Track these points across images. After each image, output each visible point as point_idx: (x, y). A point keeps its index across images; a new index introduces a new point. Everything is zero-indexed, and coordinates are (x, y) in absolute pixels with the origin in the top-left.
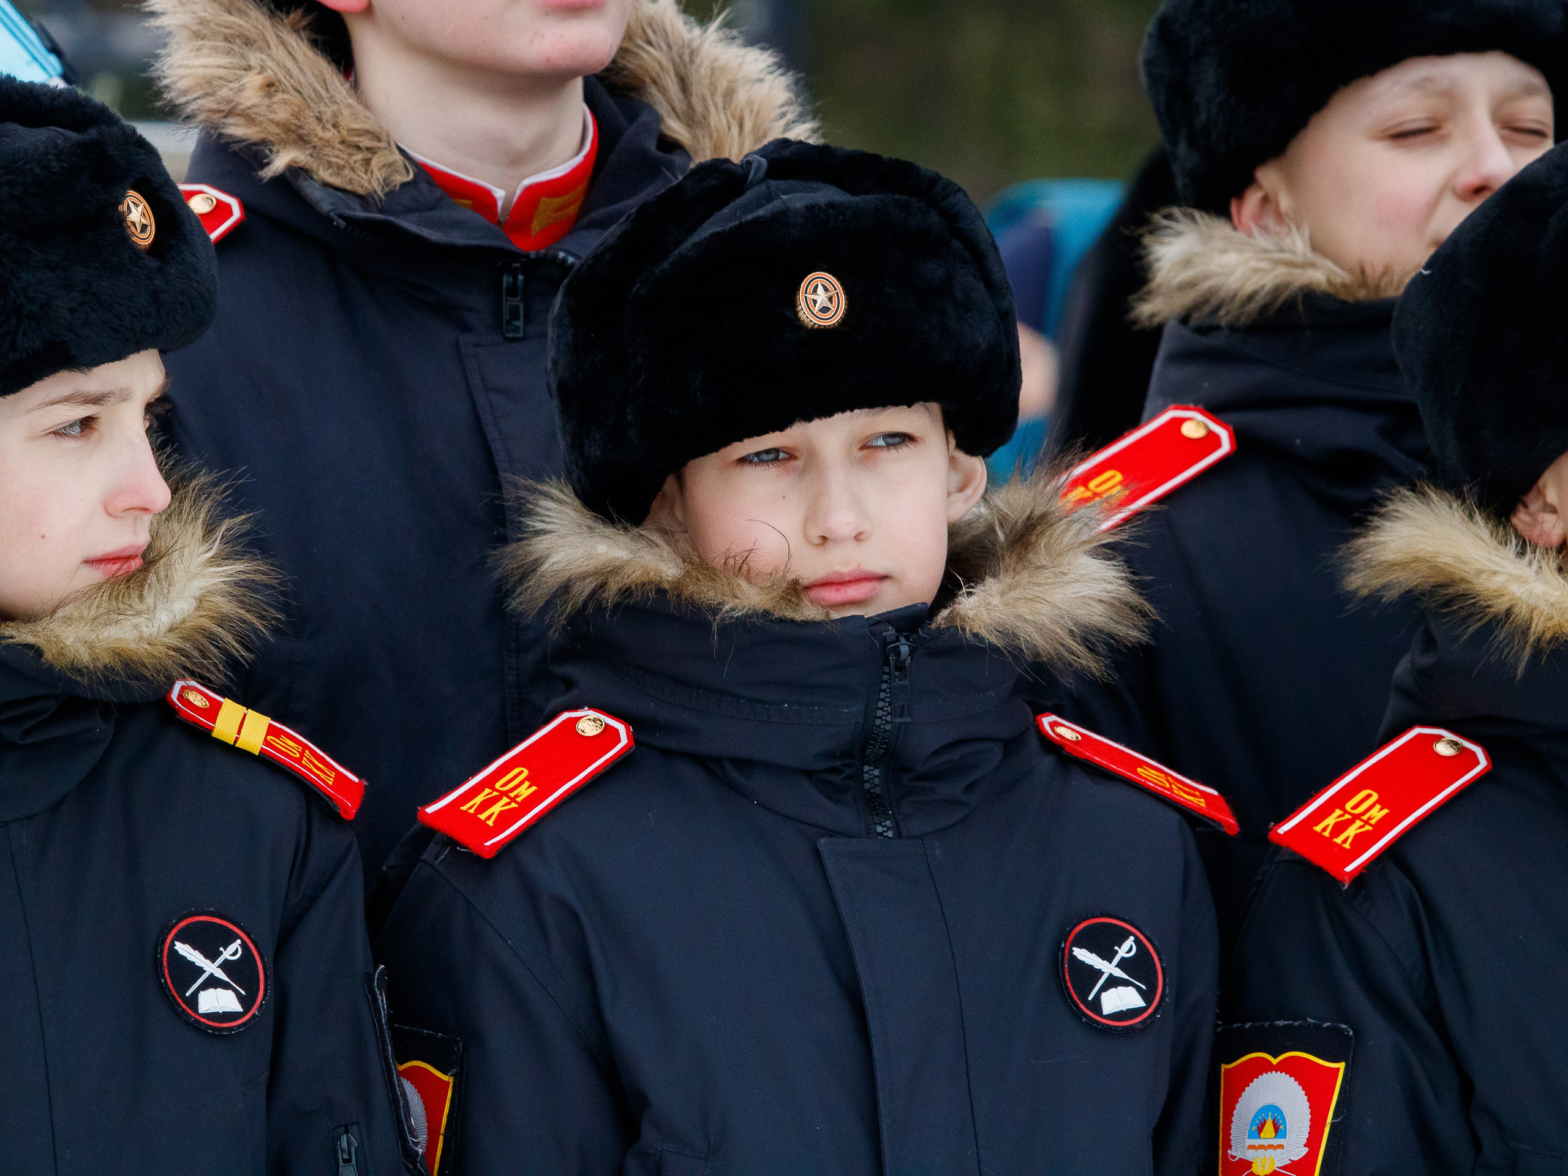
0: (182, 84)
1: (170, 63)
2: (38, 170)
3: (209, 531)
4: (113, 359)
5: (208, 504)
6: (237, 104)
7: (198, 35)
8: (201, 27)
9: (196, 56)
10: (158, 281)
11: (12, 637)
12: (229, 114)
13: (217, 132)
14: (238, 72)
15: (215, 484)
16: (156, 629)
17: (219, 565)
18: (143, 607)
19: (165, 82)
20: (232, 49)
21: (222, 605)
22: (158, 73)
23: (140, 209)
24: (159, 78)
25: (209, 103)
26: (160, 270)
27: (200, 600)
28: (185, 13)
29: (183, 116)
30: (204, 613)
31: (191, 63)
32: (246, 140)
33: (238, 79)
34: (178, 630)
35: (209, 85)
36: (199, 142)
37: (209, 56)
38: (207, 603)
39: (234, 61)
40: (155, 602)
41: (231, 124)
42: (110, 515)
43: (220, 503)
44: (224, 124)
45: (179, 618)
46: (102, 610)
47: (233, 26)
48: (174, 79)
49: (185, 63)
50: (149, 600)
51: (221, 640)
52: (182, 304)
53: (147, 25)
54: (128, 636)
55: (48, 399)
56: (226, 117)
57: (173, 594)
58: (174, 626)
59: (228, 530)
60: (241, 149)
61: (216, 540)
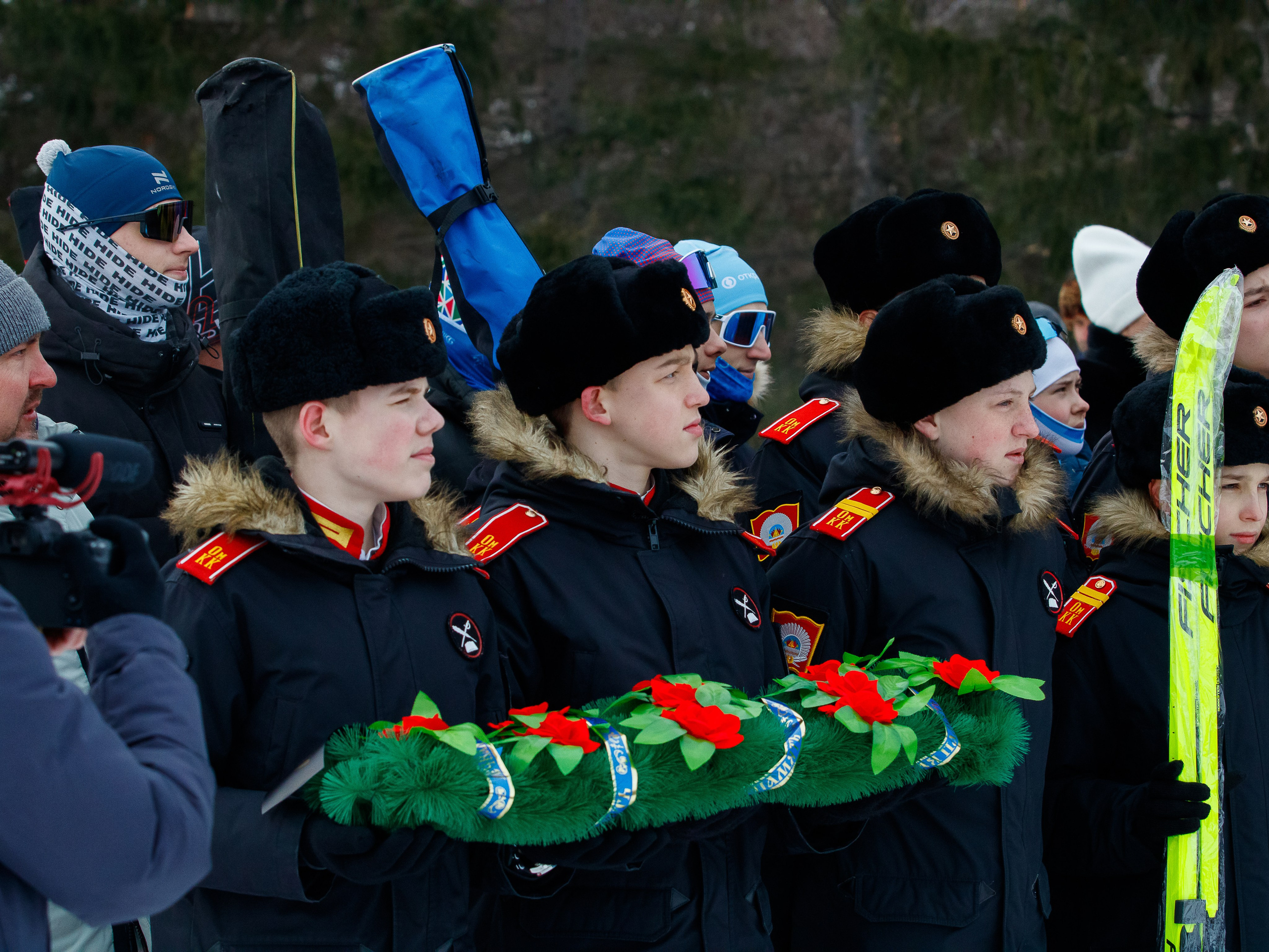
23: (1261, 413)
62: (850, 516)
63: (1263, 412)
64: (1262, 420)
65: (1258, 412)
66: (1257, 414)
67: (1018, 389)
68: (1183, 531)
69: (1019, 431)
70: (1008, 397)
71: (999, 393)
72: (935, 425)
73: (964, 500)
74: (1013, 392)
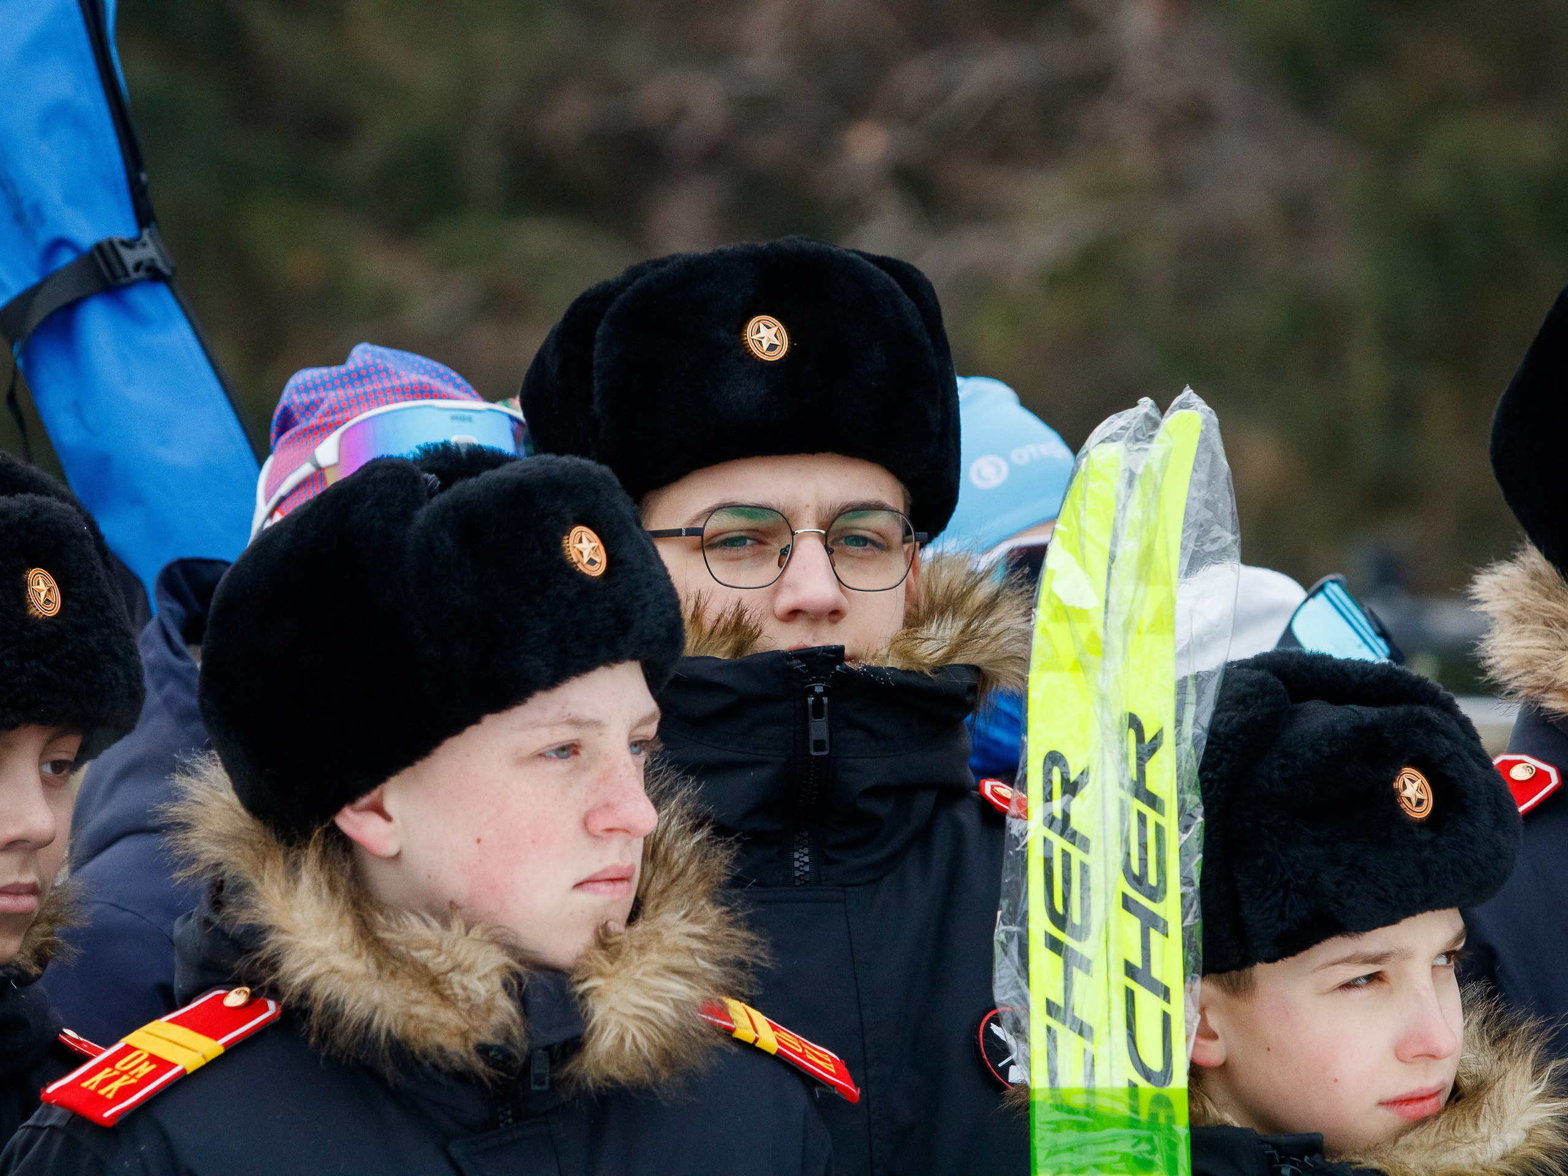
0: (1505, 664)
1: (1493, 644)
2: (1309, 755)
3: (1537, 1072)
4: (1385, 924)
5: (1538, 1045)
6: (1555, 681)
7: (1519, 620)
8: (1522, 613)
9: (1517, 639)
10: (1427, 853)
11: (1360, 1163)
12: (1547, 690)
13: (1538, 706)
14: (1557, 652)
15: (1540, 1030)
16: (1489, 1155)
17: (1546, 1102)
18: (1479, 1136)
19: (1490, 662)
20: (1551, 631)
21: (1549, 1137)
22: (1483, 654)
23: (1416, 785)
24: (1484, 658)
25: (1528, 680)
26: (1431, 842)
27: (1530, 1132)
28: (1508, 599)
29: (1507, 692)
30: (1533, 1144)
31: (1513, 644)
32: (1563, 713)
33: (1558, 657)
34: (1510, 1158)
35: (1530, 664)
36: (1521, 714)
37: (1530, 637)
38: (1536, 1136)
39: (1553, 643)
40: (1489, 1133)
41: (1550, 699)
42: (1401, 1061)
43: (1547, 1045)
44: (1544, 698)
45: (1510, 1148)
46: (1441, 1139)
47: (1553, 611)
48: (1498, 659)
49: (1508, 644)
50: (1484, 1129)
51: (1549, 1168)
52: (1453, 872)
53: (1473, 610)
54: (1464, 1162)
55: (1331, 960)
56: (1545, 692)
57: (1506, 1125)
58: (1506, 1155)
59: (1554, 1070)
60: (1558, 722)
61: (1543, 1079)
62: (147, 1063)
63: (1421, 780)
64: (1420, 802)
65: (1407, 782)
66: (1405, 787)
67: (588, 714)
68: (1072, 1079)
69: (601, 823)
70: (566, 735)
71: (536, 725)
72: (388, 818)
73: (422, 1011)
74: (575, 723)
